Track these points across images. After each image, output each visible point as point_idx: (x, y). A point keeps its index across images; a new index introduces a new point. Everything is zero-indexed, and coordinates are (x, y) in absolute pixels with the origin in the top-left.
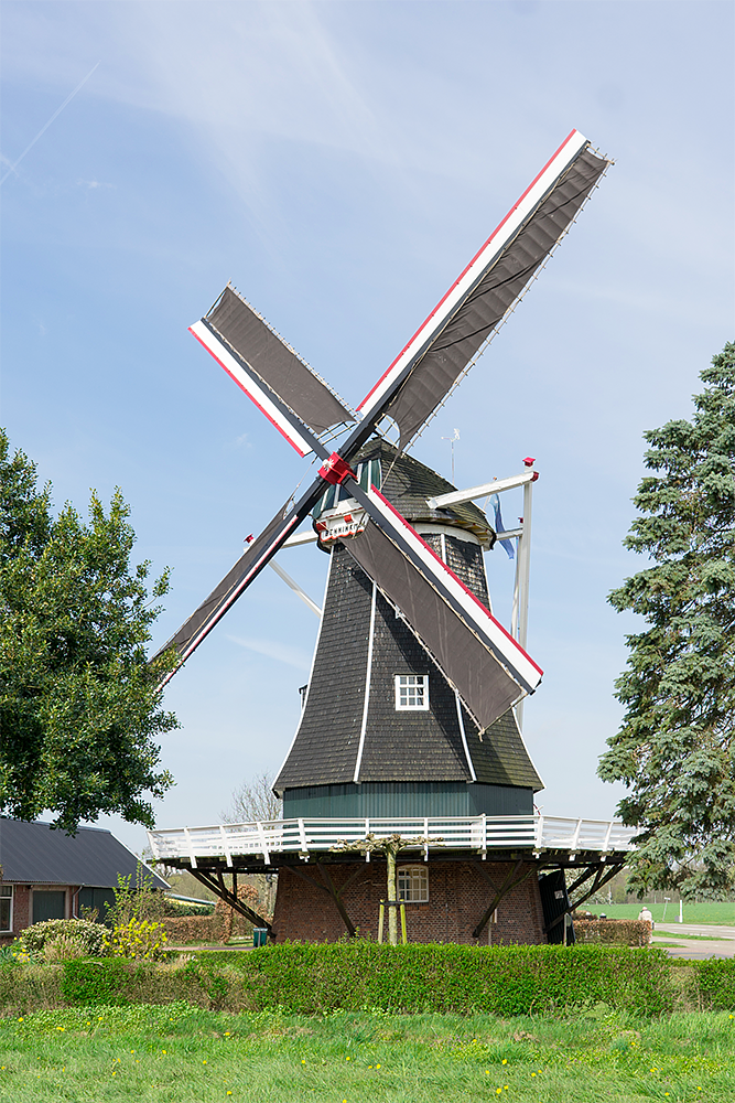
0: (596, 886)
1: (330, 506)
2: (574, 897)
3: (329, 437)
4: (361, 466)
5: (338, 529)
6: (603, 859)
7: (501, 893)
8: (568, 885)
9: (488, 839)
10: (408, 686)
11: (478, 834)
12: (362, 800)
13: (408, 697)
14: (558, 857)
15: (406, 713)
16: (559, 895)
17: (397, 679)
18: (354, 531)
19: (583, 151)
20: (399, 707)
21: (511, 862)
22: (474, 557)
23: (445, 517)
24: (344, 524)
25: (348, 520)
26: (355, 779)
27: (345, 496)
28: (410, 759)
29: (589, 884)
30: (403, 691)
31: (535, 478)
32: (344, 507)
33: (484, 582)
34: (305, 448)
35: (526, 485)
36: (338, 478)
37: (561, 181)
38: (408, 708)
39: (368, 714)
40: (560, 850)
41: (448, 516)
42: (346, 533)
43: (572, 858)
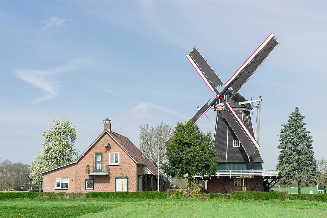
0: (275, 183)
1: (218, 103)
2: (270, 186)
3: (218, 87)
4: (225, 95)
5: (219, 108)
6: (277, 178)
7: (256, 185)
8: (269, 183)
9: (254, 174)
10: (236, 142)
11: (252, 173)
12: (227, 165)
13: (236, 144)
14: (268, 177)
15: (235, 147)
16: (267, 185)
17: (234, 140)
18: (223, 109)
19: (273, 38)
20: (234, 146)
21: (258, 179)
22: (248, 114)
23: (242, 106)
24: (221, 107)
25: (222, 107)
26: (226, 161)
27: (221, 102)
28: (237, 157)
29: (274, 182)
30: (235, 143)
31: (262, 100)
32: (221, 104)
33: (250, 119)
34: (213, 90)
35: (260, 101)
36: (220, 98)
37: (269, 43)
38: (236, 146)
39: (228, 148)
40: (268, 176)
41: (243, 106)
42: (222, 109)
43: (270, 178)
